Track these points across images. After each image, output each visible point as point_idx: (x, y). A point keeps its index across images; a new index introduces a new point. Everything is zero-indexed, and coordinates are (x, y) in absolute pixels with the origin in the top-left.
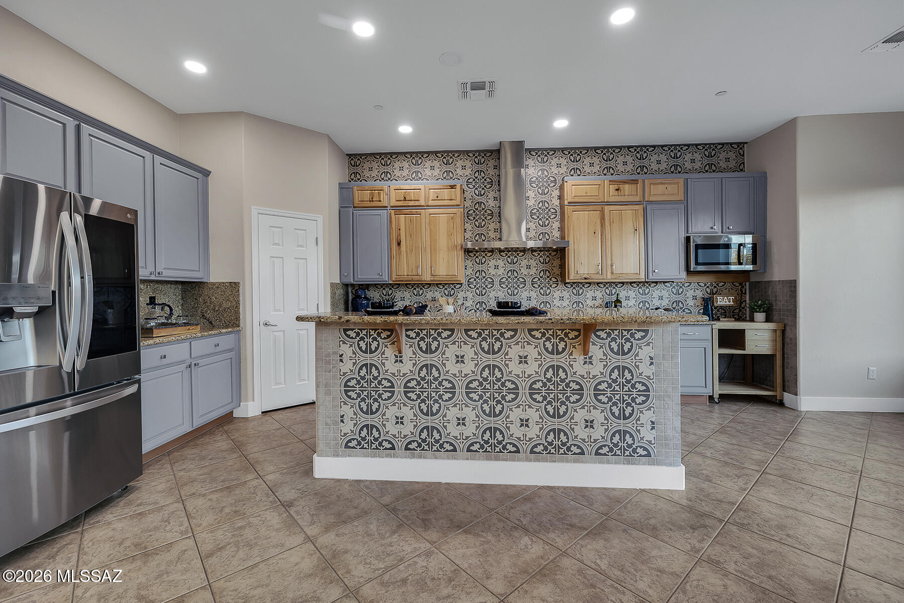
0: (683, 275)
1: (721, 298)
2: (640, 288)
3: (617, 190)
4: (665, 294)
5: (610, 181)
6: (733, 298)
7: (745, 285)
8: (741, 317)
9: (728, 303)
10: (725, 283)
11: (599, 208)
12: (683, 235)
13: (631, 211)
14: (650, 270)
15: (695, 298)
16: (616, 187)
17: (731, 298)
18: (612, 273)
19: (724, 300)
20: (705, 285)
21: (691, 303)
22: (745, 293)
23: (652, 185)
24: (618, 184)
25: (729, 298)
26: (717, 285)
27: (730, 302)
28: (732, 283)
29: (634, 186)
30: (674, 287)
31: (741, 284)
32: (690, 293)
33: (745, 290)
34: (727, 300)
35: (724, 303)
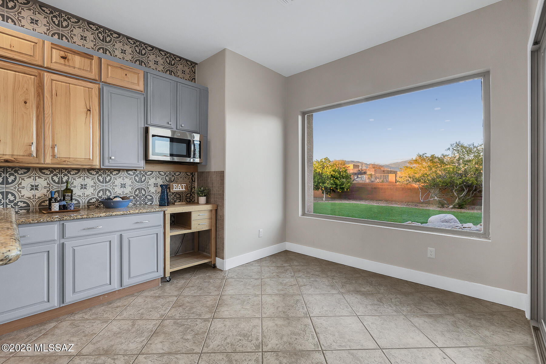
0: (142, 163)
1: (176, 185)
2: (100, 175)
3: (64, 58)
4: (128, 182)
5: (52, 44)
6: (185, 185)
7: (195, 174)
8: (192, 200)
9: (181, 189)
10: (180, 172)
11: (35, 72)
12: (142, 125)
13: (83, 88)
14: (106, 155)
15: (156, 185)
16: (63, 54)
17: (184, 185)
18: (54, 156)
19: (179, 187)
20: (165, 174)
21: (152, 189)
22: (195, 181)
23: (110, 67)
24: (65, 52)
25: (182, 185)
26: (175, 174)
27: (182, 188)
28: (186, 173)
29: (87, 61)
30: (137, 175)
31: (192, 174)
32: (152, 181)
33: (195, 178)
34: (180, 187)
35: (178, 190)
